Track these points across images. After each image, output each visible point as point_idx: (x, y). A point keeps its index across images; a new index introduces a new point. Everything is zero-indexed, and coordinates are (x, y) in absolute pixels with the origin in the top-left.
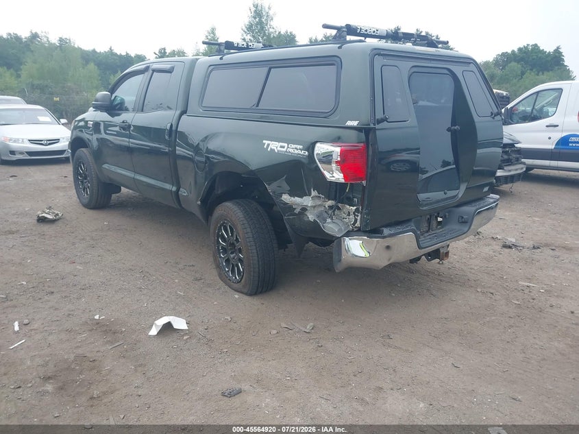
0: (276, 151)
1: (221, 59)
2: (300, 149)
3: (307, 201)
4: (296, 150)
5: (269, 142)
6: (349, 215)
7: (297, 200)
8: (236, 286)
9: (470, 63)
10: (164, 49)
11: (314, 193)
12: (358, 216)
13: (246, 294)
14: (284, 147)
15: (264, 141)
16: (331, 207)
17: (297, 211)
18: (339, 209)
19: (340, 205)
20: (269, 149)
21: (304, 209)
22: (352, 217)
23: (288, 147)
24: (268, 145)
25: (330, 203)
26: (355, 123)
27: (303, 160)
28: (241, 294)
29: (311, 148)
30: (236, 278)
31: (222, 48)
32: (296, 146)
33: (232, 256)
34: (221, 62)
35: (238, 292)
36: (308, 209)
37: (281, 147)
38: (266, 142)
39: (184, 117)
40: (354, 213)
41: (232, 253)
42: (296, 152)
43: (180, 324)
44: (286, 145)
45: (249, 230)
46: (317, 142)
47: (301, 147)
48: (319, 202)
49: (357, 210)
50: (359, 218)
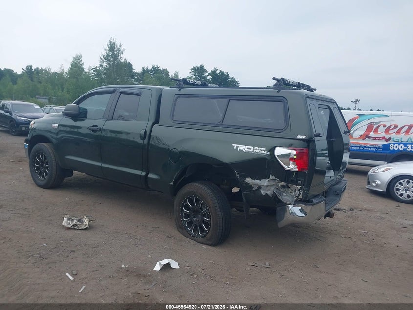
0: (245, 151)
1: (180, 90)
2: (264, 150)
3: (265, 182)
4: (261, 151)
5: (238, 146)
6: (295, 190)
7: (257, 181)
8: (200, 240)
9: (334, 103)
10: (31, 66)
11: (271, 177)
12: (301, 192)
13: (211, 245)
14: (250, 149)
15: (233, 145)
16: (283, 187)
17: (254, 189)
18: (289, 187)
19: (289, 185)
20: (238, 150)
21: (260, 187)
22: (297, 192)
23: (254, 149)
24: (237, 147)
25: (282, 183)
26: (304, 137)
27: (267, 157)
28: (207, 246)
29: (272, 150)
30: (199, 234)
31: (182, 83)
32: (261, 149)
33: (194, 219)
34: (180, 92)
35: (205, 244)
36: (263, 187)
37: (248, 149)
38: (235, 146)
39: (156, 126)
40: (299, 190)
41: (194, 217)
42: (261, 152)
43: (175, 265)
44: (252, 148)
45: (216, 201)
46: (276, 147)
47: (265, 149)
48: (273, 183)
49: (301, 188)
50: (301, 193)
